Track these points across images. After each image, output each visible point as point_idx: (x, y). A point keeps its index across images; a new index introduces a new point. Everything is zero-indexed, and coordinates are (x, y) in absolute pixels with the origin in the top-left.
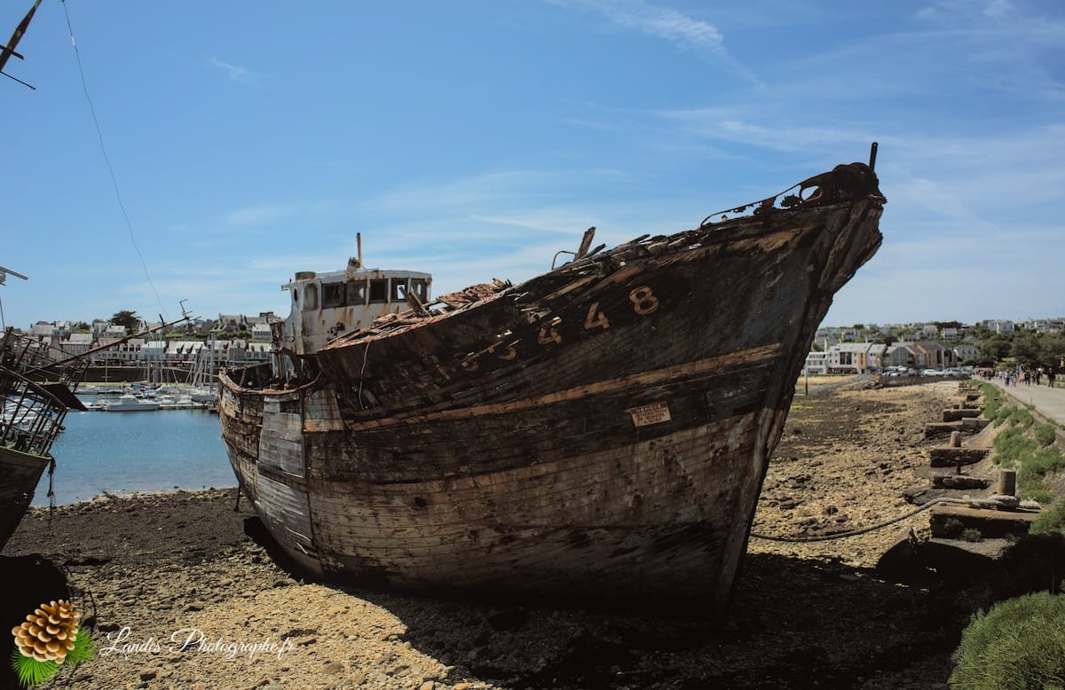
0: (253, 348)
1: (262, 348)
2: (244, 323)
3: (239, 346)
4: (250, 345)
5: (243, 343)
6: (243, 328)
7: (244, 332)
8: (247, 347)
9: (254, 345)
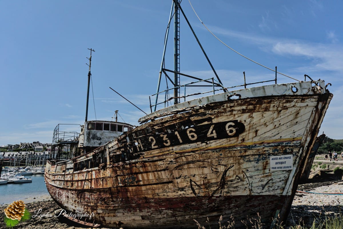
0: (37, 154)
1: (40, 154)
2: (31, 145)
3: (32, 153)
4: (36, 153)
5: (33, 152)
6: (31, 147)
7: (31, 149)
8: (35, 153)
9: (37, 153)
